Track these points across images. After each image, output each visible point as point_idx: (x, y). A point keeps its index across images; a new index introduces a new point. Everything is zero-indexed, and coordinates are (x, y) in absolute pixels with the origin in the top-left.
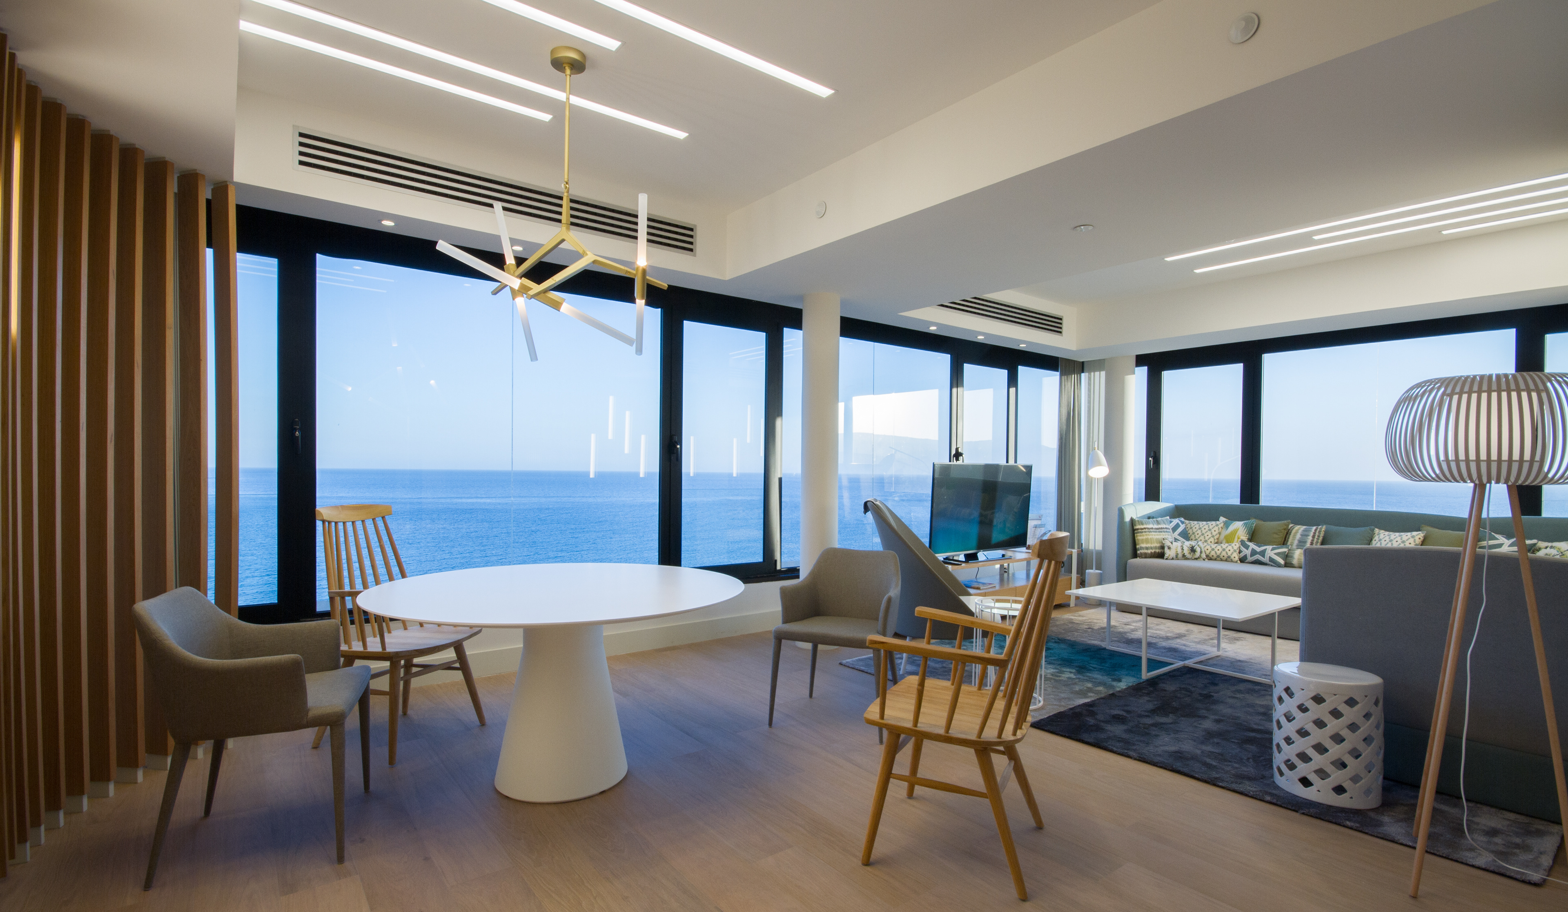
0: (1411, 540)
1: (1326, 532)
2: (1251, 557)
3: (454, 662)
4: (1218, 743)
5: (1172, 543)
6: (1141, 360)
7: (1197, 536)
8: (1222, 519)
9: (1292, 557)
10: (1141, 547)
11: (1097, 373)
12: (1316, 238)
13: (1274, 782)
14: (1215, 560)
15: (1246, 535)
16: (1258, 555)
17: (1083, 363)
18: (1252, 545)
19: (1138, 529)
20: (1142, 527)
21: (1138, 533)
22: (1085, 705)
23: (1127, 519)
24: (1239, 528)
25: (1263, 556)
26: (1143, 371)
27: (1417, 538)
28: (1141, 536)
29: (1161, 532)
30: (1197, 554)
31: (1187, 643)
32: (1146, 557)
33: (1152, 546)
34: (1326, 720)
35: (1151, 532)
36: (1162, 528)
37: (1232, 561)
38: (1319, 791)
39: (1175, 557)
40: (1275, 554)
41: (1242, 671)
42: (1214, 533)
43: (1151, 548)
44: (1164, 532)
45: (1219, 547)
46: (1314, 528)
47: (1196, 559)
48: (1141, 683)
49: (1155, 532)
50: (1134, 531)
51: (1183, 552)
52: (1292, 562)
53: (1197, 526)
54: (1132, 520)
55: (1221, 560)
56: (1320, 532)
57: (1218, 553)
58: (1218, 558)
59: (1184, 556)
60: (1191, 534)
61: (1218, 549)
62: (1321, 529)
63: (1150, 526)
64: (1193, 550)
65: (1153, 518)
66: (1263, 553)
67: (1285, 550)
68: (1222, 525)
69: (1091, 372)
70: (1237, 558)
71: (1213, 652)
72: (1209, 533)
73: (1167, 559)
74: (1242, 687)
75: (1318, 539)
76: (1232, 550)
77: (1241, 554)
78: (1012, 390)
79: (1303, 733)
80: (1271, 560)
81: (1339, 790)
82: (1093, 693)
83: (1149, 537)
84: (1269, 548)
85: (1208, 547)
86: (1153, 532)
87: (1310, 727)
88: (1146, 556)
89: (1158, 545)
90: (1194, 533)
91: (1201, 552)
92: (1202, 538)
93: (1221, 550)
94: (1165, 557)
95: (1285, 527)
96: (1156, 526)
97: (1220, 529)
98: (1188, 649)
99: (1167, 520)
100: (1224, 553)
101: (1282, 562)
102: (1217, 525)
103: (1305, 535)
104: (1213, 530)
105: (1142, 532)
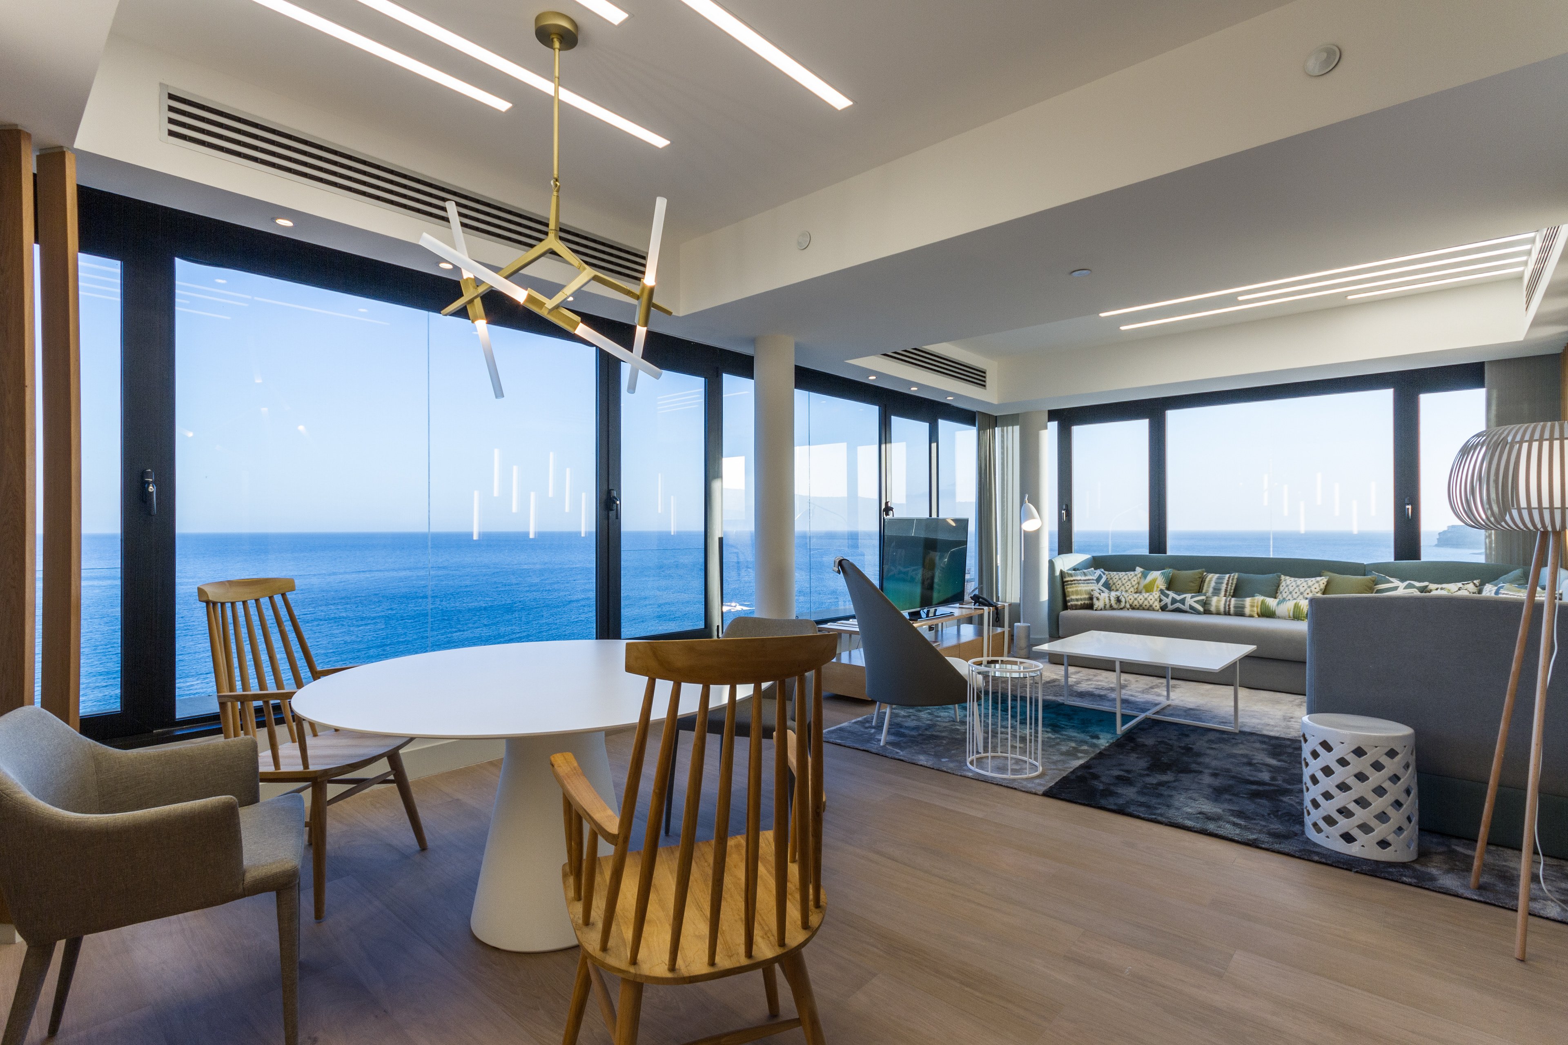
0: (1316, 585)
1: (1238, 579)
2: (1172, 604)
3: (388, 774)
4: (1230, 800)
5: (1100, 594)
6: (1053, 415)
7: (1118, 587)
8: (1139, 570)
9: (1210, 604)
10: (1071, 599)
11: (1010, 428)
12: (1240, 298)
13: (1308, 838)
14: (1138, 609)
15: (1164, 585)
16: (1178, 603)
17: (996, 416)
18: (1172, 594)
19: (1067, 581)
20: (1072, 579)
21: (1068, 585)
22: (1082, 767)
23: (1058, 573)
24: (1157, 577)
25: (1184, 604)
26: (1053, 426)
27: (1321, 583)
28: (1070, 588)
29: (1089, 583)
30: (1123, 604)
31: (1134, 694)
32: (1076, 609)
33: (1082, 597)
34: (1368, 774)
35: (1080, 583)
36: (1089, 580)
37: (1154, 610)
38: (1363, 846)
39: (1103, 608)
40: (1195, 602)
41: (1200, 720)
42: (1134, 583)
43: (1081, 600)
44: (1091, 583)
45: (1141, 597)
46: (1228, 575)
47: (1121, 609)
48: (1119, 739)
49: (1084, 583)
50: (1063, 583)
51: (1110, 602)
52: (1211, 609)
53: (1117, 577)
54: (1062, 572)
55: (1144, 609)
56: (1233, 579)
57: (1141, 602)
58: (1141, 608)
59: (1111, 606)
60: (1112, 584)
61: (1140, 598)
62: (1234, 576)
63: (1079, 578)
64: (1118, 600)
65: (1078, 570)
66: (1183, 601)
67: (1203, 597)
68: (1140, 575)
69: (1004, 427)
70: (1158, 607)
71: (1163, 701)
72: (1129, 583)
73: (1096, 610)
74: (1212, 736)
75: (1231, 586)
76: (1153, 599)
77: (1161, 603)
78: (934, 445)
79: (1343, 787)
80: (1191, 607)
81: (1383, 844)
82: (1081, 753)
83: (1079, 589)
84: (1188, 596)
85: (1131, 597)
86: (1082, 583)
87: (1351, 781)
88: (1076, 607)
89: (1087, 596)
90: (1114, 584)
91: (1126, 603)
92: (1123, 588)
93: (1143, 599)
94: (1095, 608)
95: (1200, 576)
96: (1083, 578)
97: (1138, 579)
98: (1138, 700)
99: (1092, 571)
100: (1146, 603)
101: (1201, 609)
102: (1136, 575)
103: (1219, 583)
104: (1132, 580)
105: (1071, 584)
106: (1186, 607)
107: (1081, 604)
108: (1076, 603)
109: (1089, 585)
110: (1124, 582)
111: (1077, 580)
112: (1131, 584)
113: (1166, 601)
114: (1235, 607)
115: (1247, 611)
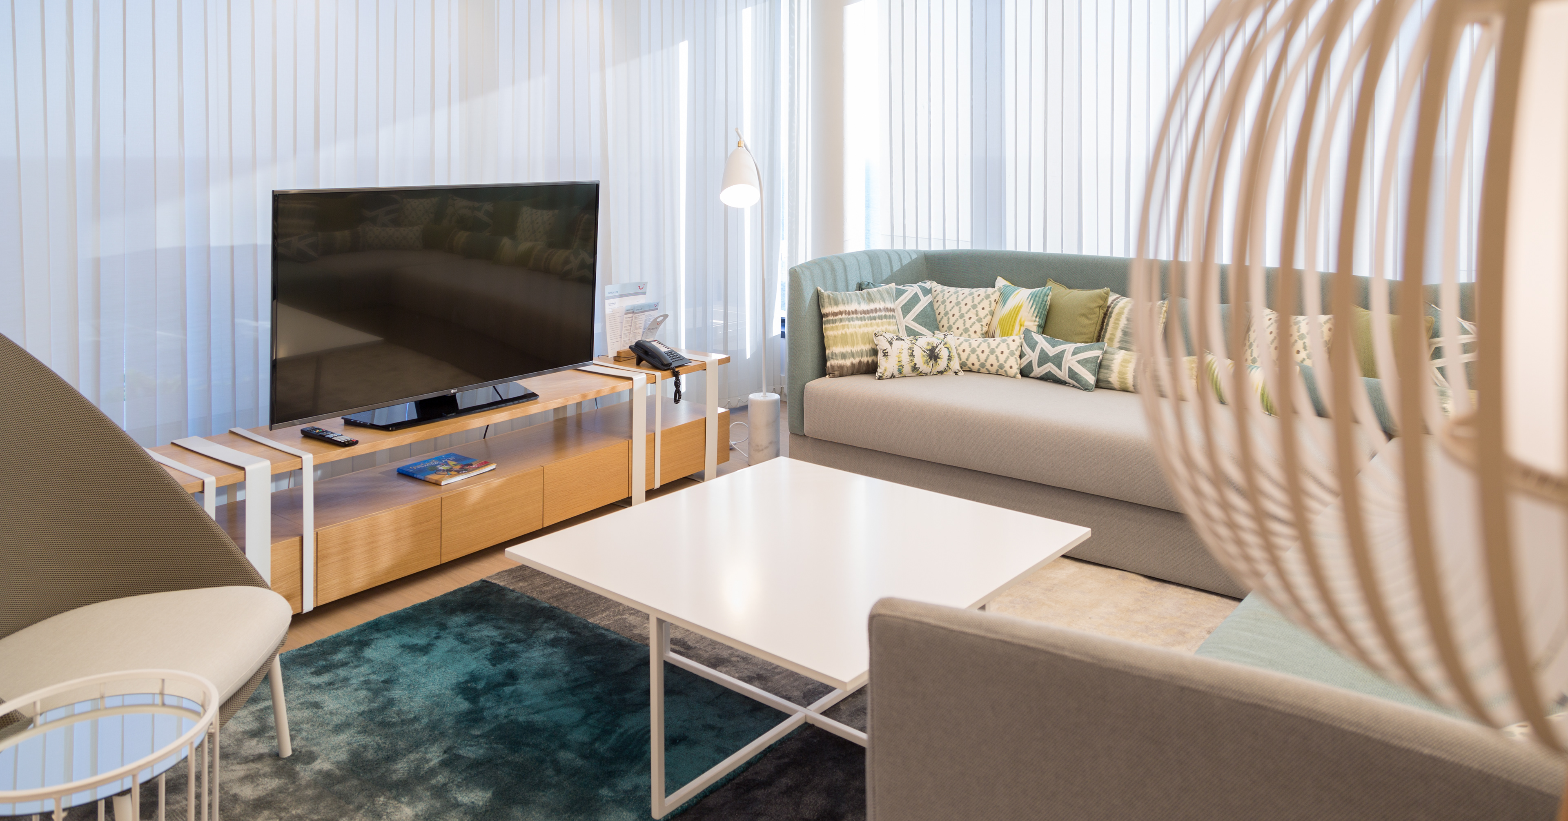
2: (1039, 366)
5: (891, 343)
7: (949, 322)
8: (1001, 282)
9: (1108, 367)
10: (833, 354)
14: (977, 371)
15: (1034, 318)
16: (1050, 364)
18: (1042, 342)
19: (827, 315)
20: (836, 309)
21: (829, 321)
23: (806, 295)
24: (1026, 301)
25: (1059, 366)
28: (832, 329)
29: (874, 318)
30: (942, 364)
32: (841, 375)
33: (855, 349)
35: (853, 320)
36: (876, 310)
37: (1007, 376)
39: (896, 373)
40: (1078, 362)
42: (982, 314)
43: (853, 355)
44: (880, 318)
45: (984, 346)
47: (941, 373)
49: (861, 319)
50: (820, 319)
51: (912, 361)
52: (1109, 379)
53: (953, 299)
54: (817, 295)
55: (988, 372)
57: (983, 357)
58: (981, 370)
59: (915, 368)
60: (942, 315)
61: (984, 350)
63: (853, 307)
64: (933, 355)
65: (864, 287)
66: (1058, 360)
67: (1096, 353)
68: (996, 296)
70: (1015, 370)
72: (972, 314)
73: (880, 378)
76: (1006, 354)
77: (1022, 360)
80: (1073, 374)
83: (849, 331)
84: (1070, 347)
85: (965, 346)
86: (858, 319)
88: (842, 372)
89: (867, 347)
90: (946, 314)
91: (950, 359)
92: (957, 325)
93: (987, 352)
94: (878, 375)
95: (1101, 302)
96: (864, 307)
97: (994, 304)
99: (898, 287)
100: (992, 359)
101: (1090, 378)
102: (989, 297)
104: (979, 308)
105: (834, 322)
106: (1063, 374)
107: (852, 364)
108: (841, 362)
109: (873, 321)
110: (964, 309)
111: (849, 313)
112: (977, 316)
113: (1030, 356)
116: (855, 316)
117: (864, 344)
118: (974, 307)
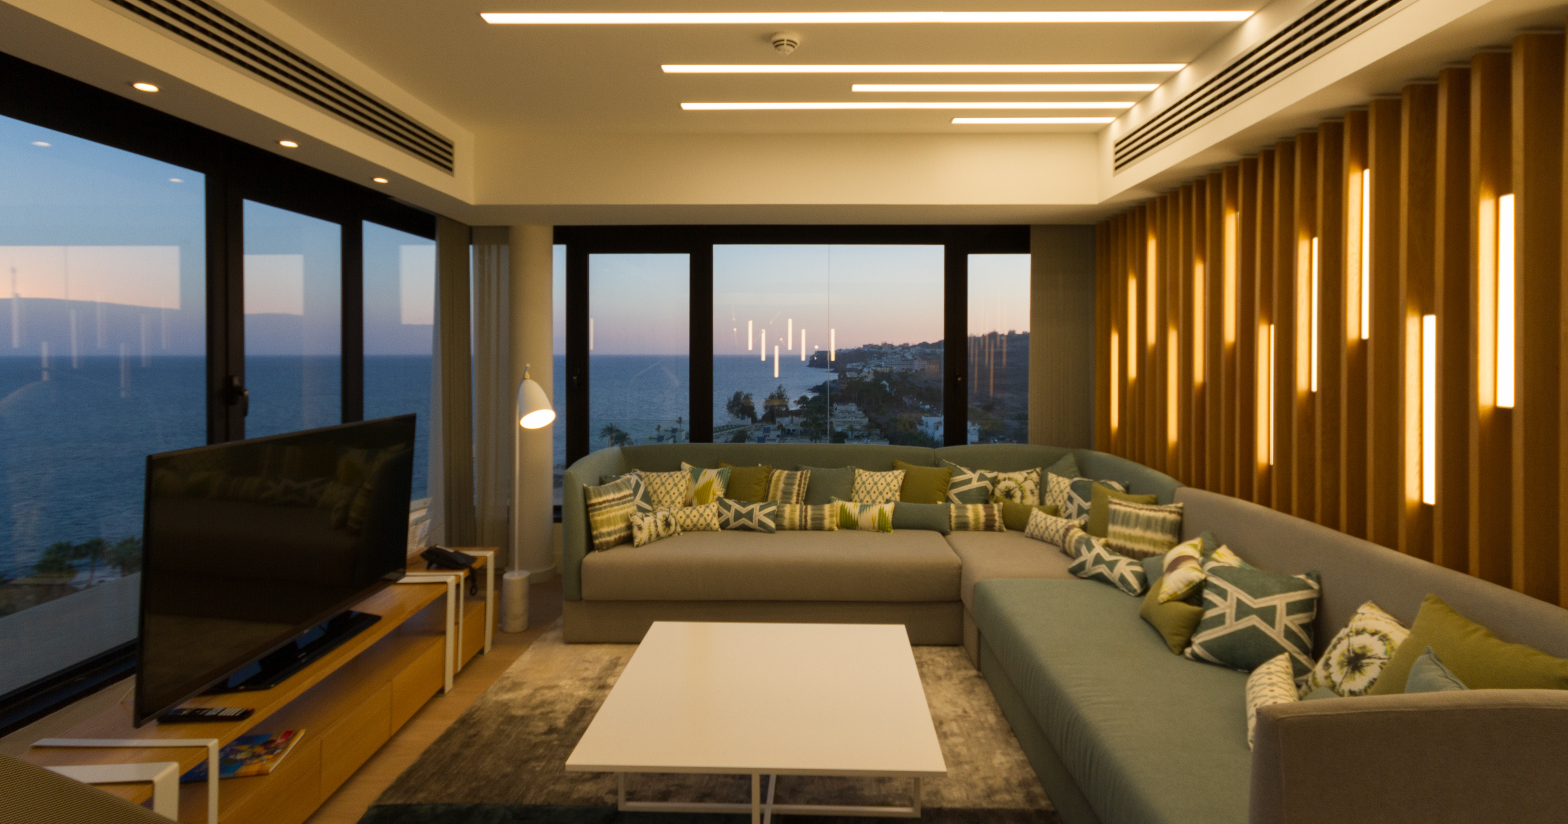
1: (810, 475)
2: (735, 520)
6: (561, 234)
8: (686, 466)
9: (782, 515)
10: (600, 533)
12: (855, 88)
14: (691, 530)
16: (743, 519)
17: (471, 229)
18: (735, 505)
19: (594, 505)
20: (600, 500)
21: (595, 510)
24: (710, 479)
26: (560, 250)
27: (899, 477)
28: (599, 515)
29: (624, 503)
33: (615, 528)
35: (613, 506)
37: (712, 530)
39: (648, 540)
40: (763, 515)
45: (695, 512)
46: (799, 473)
47: (671, 536)
49: (618, 504)
50: (588, 508)
53: (658, 480)
54: (585, 491)
55: (699, 530)
57: (695, 520)
58: (695, 529)
59: (658, 535)
61: (692, 515)
62: (806, 474)
63: (611, 496)
64: (667, 524)
65: (607, 479)
66: (750, 515)
67: (773, 506)
68: (688, 476)
69: (484, 245)
70: (717, 526)
73: (638, 546)
75: (804, 488)
76: (711, 515)
77: (721, 519)
80: (761, 524)
83: (612, 514)
84: (756, 507)
85: (681, 513)
88: (608, 546)
89: (622, 525)
90: (655, 492)
91: (676, 525)
92: (667, 498)
93: (698, 516)
94: (636, 544)
95: (766, 474)
96: (618, 495)
97: (689, 483)
99: (626, 478)
100: (702, 521)
101: (772, 524)
102: (684, 477)
103: (789, 483)
106: (754, 524)
107: (615, 539)
108: (608, 539)
109: (625, 505)
110: (669, 488)
111: (609, 501)
112: (678, 490)
113: (727, 515)
114: (813, 519)
115: (827, 523)
116: (613, 503)
117: (622, 523)
118: (676, 485)
